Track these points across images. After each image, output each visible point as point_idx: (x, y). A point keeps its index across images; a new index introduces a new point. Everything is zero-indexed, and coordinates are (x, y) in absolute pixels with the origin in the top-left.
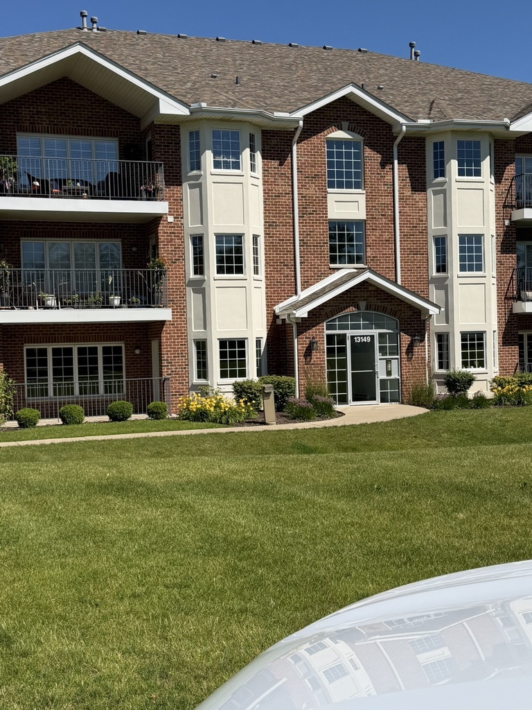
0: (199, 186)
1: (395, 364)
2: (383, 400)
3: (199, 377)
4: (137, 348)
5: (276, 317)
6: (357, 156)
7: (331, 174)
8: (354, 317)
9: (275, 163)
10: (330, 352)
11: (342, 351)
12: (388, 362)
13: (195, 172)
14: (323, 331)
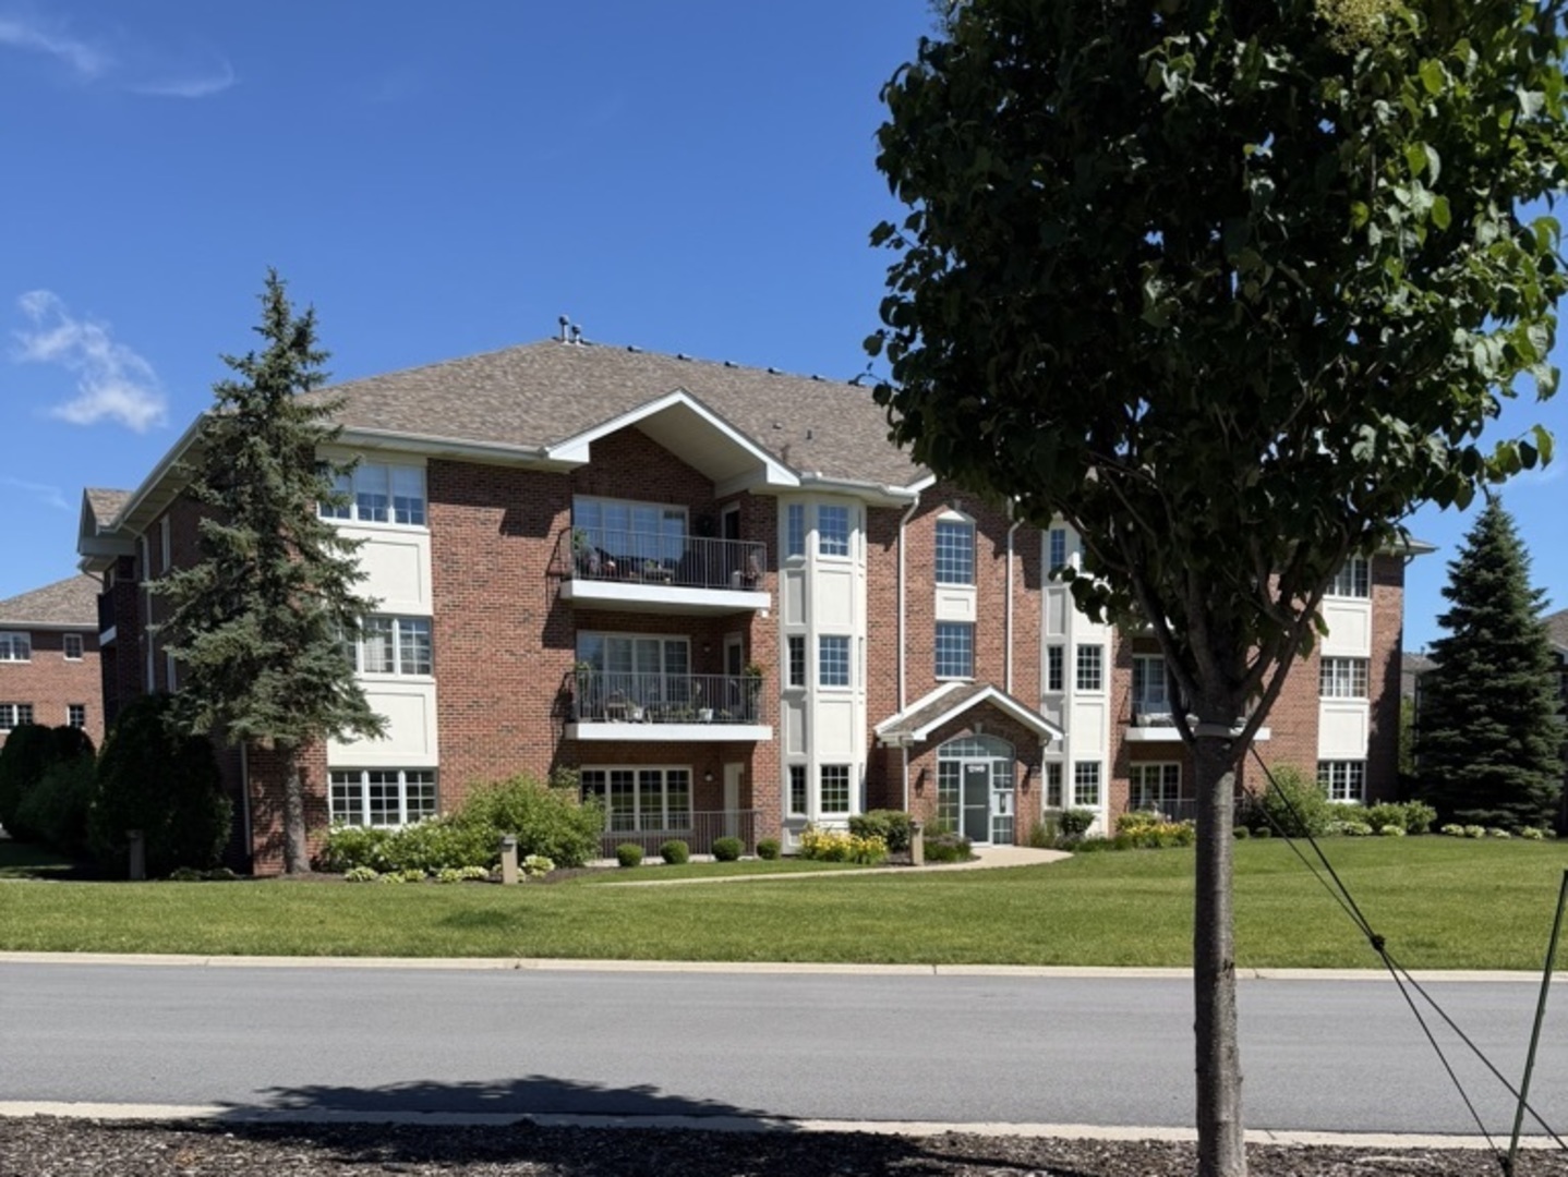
0: (802, 575)
1: (1009, 798)
2: (996, 842)
3: (795, 809)
4: (708, 773)
5: (876, 739)
6: (968, 542)
7: (939, 564)
8: (969, 741)
9: (880, 548)
10: (942, 782)
11: (955, 783)
12: (1002, 796)
13: (795, 557)
14: (935, 757)
